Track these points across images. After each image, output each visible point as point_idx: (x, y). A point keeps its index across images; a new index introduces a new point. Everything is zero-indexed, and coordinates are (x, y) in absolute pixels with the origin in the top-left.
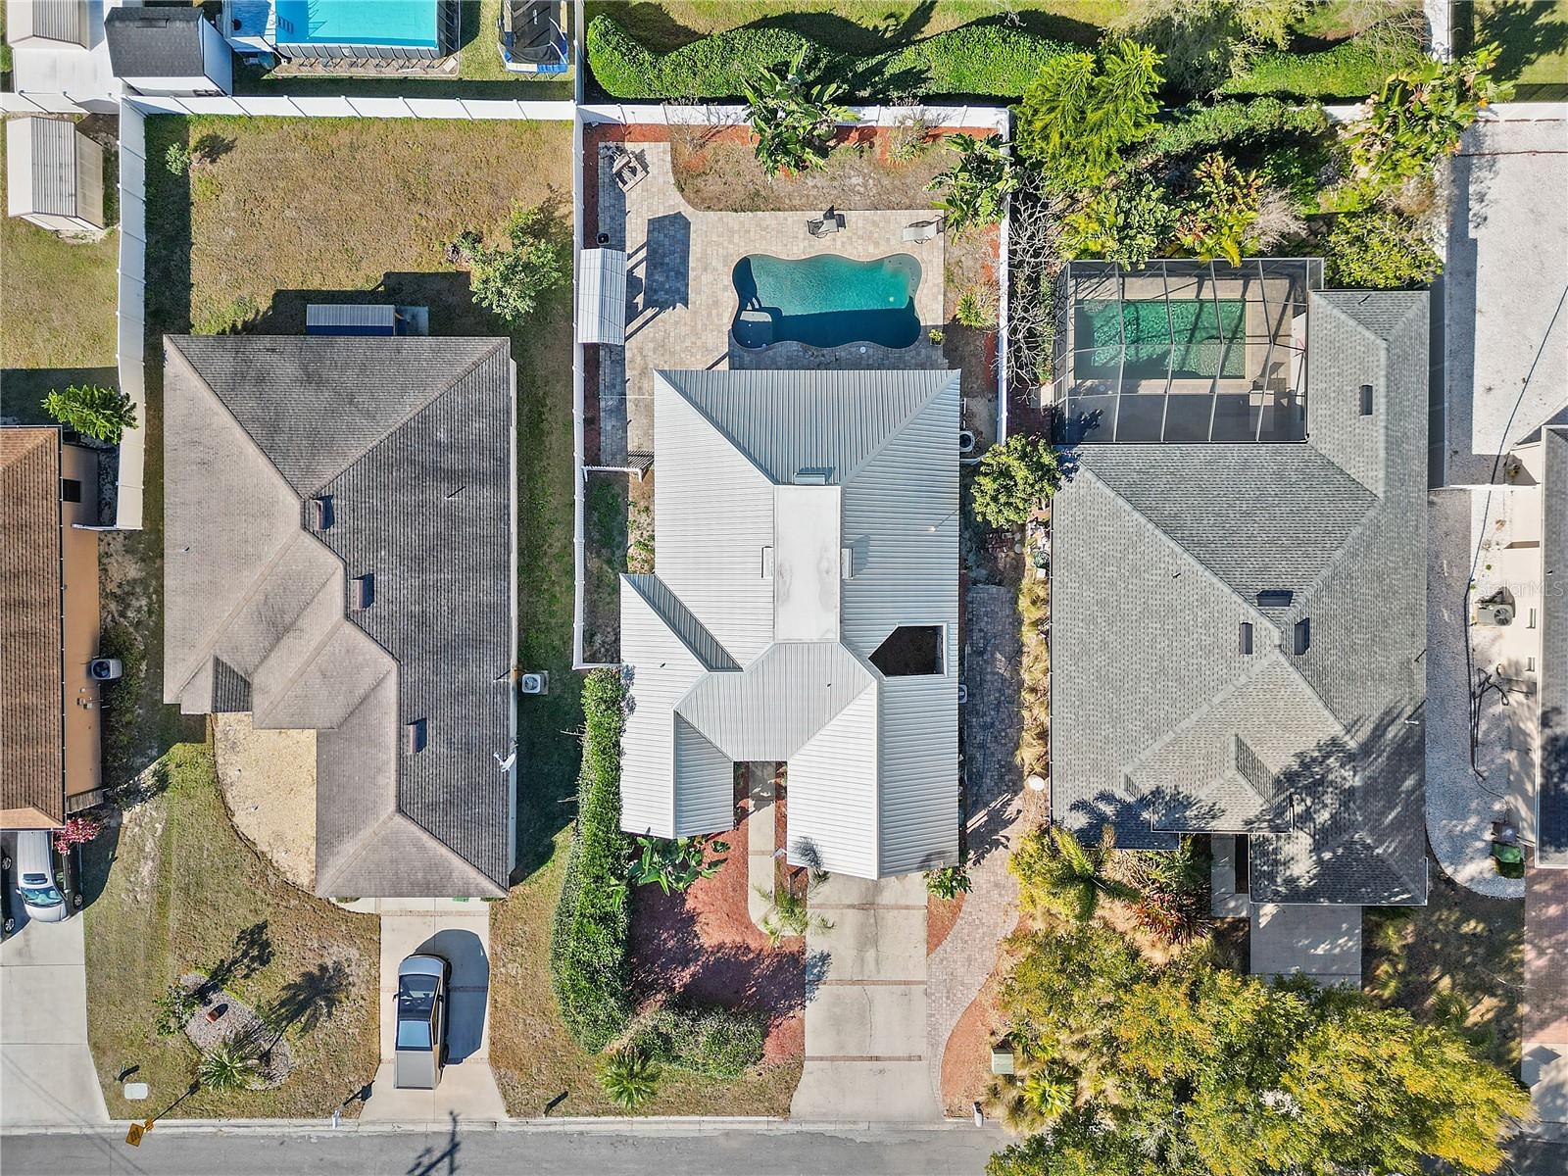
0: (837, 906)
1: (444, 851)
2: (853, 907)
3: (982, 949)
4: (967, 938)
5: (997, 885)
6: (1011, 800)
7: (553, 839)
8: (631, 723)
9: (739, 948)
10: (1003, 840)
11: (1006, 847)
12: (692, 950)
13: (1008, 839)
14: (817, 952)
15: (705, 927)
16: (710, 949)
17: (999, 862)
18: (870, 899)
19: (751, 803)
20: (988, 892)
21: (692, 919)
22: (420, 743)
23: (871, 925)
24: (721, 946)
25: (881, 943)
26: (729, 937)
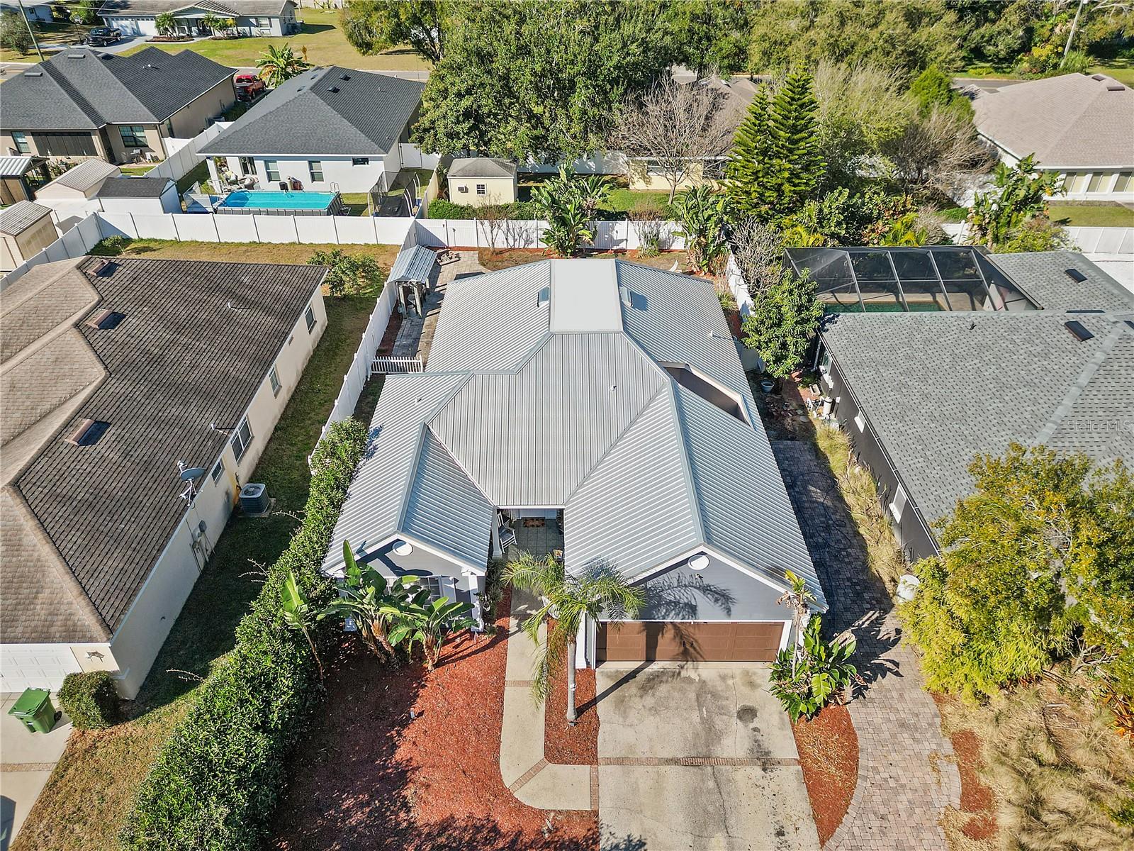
0: (648, 762)
1: (45, 551)
2: (676, 761)
3: (918, 829)
4: (882, 811)
5: (903, 725)
6: (881, 618)
7: (213, 663)
8: (367, 469)
9: (478, 830)
10: (889, 665)
11: (897, 674)
12: (396, 831)
13: (897, 665)
14: (621, 836)
15: (421, 792)
16: (426, 830)
17: (895, 694)
18: (703, 751)
19: (512, 623)
20: (894, 736)
21: (402, 777)
22: (89, 438)
23: (709, 791)
24: (445, 826)
25: (732, 821)
26: (464, 808)
